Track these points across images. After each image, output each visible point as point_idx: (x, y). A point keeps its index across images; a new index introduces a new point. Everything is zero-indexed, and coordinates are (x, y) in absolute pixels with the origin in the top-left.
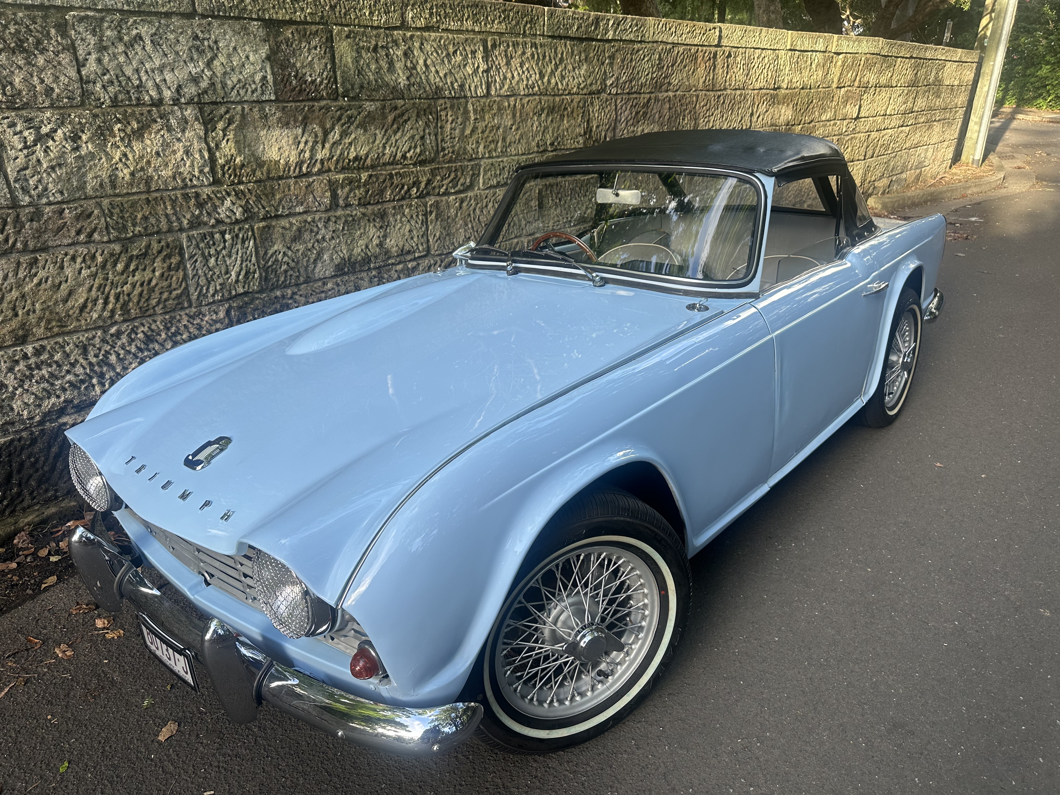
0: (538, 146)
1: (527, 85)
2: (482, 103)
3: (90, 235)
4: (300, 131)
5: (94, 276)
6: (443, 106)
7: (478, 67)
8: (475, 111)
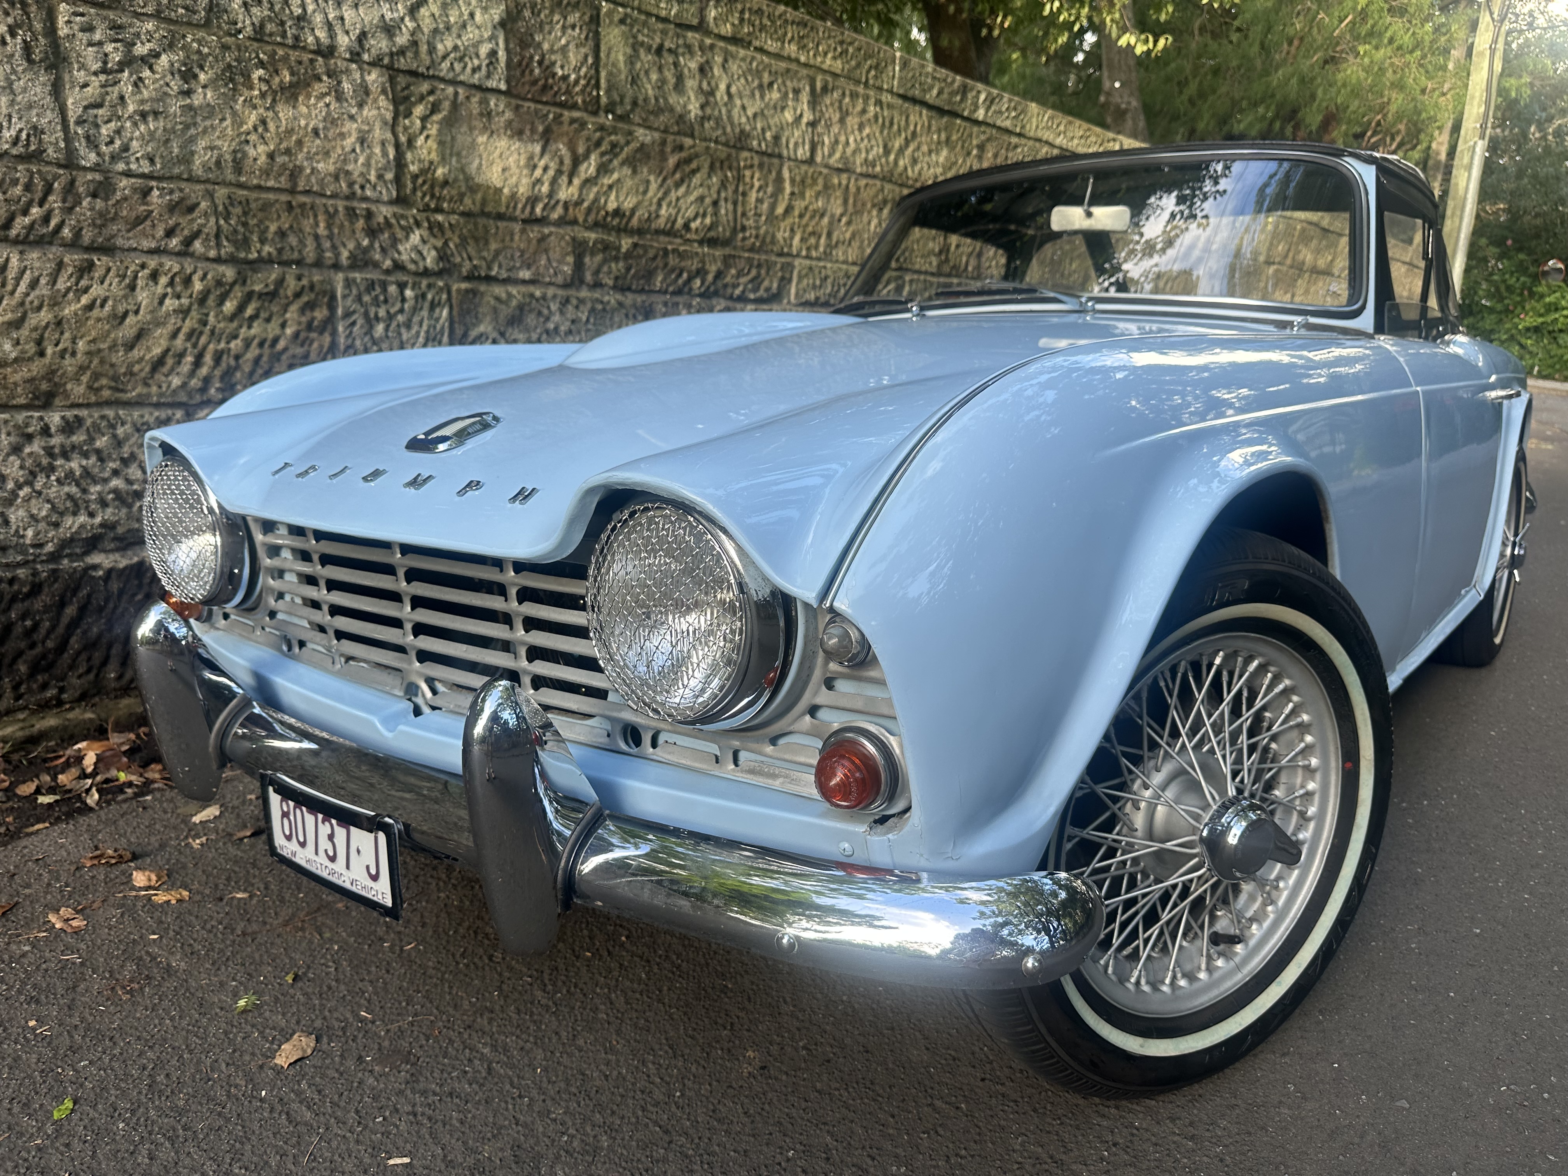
1: (866, 160)
2: (802, 172)
3: (188, 242)
4: (538, 148)
5: (184, 312)
6: (748, 163)
7: (801, 115)
8: (793, 181)
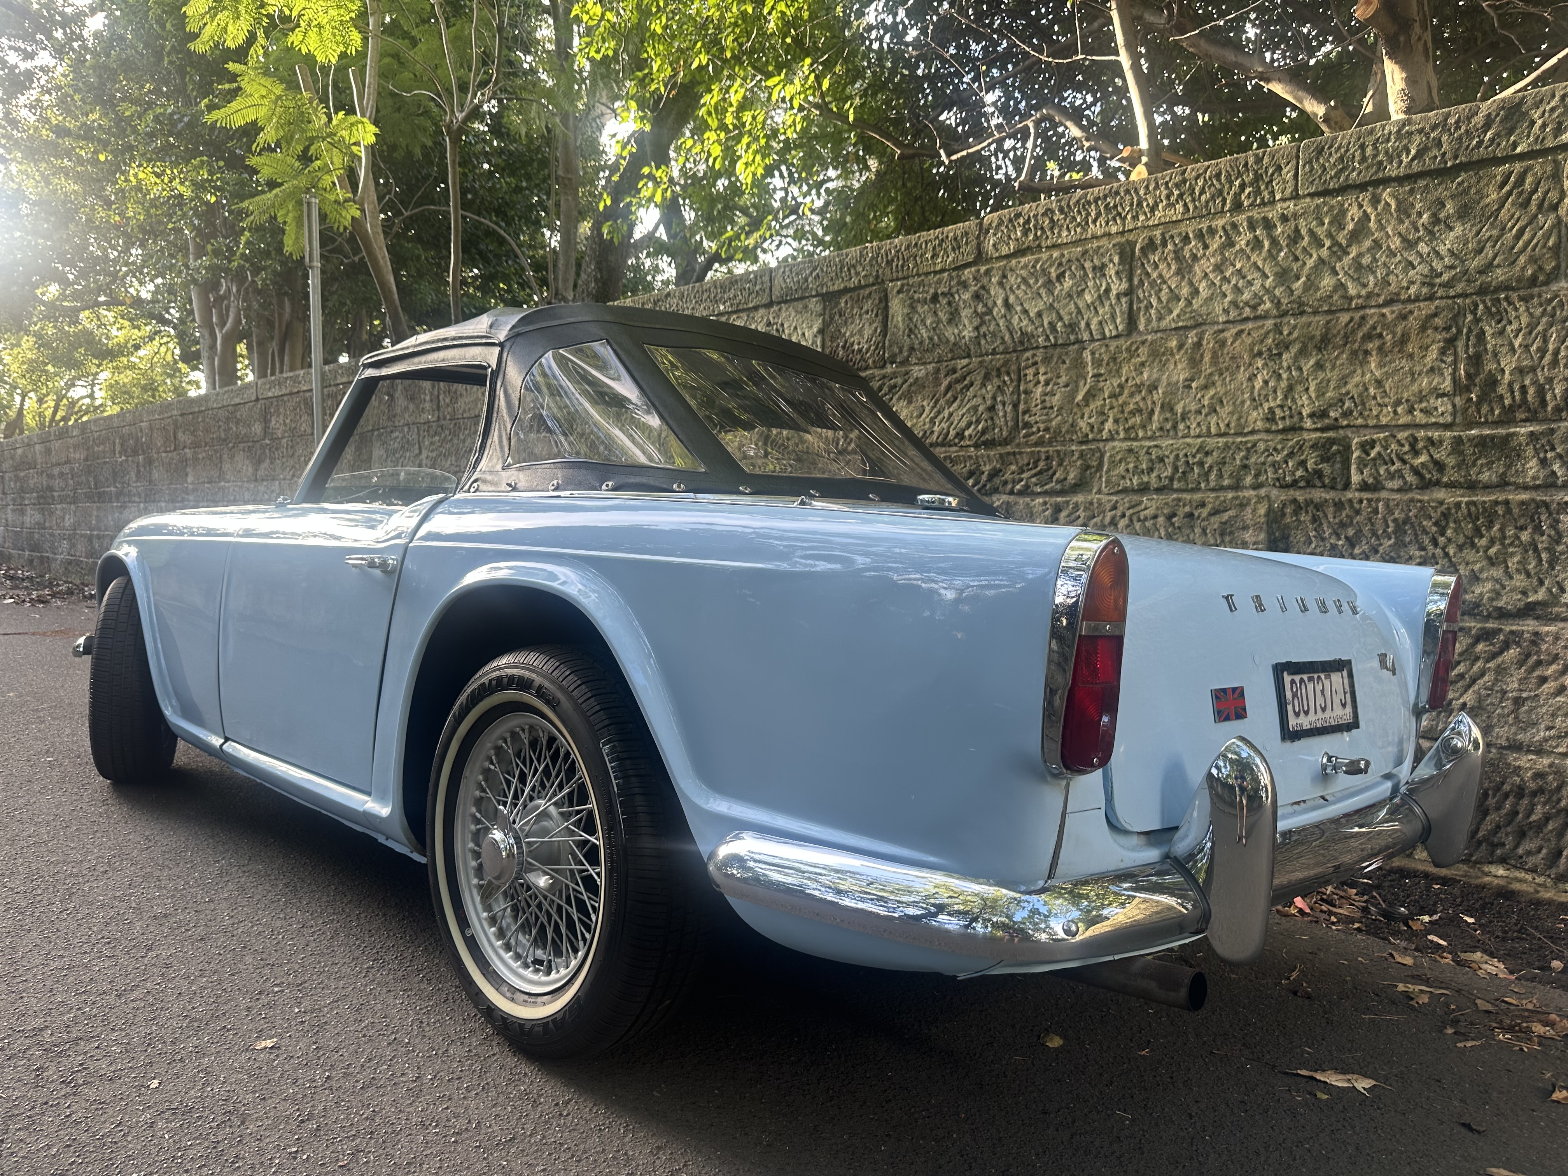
0: (1270, 417)
2: (1112, 348)
6: (1030, 362)
7: (1108, 290)
8: (1097, 363)
